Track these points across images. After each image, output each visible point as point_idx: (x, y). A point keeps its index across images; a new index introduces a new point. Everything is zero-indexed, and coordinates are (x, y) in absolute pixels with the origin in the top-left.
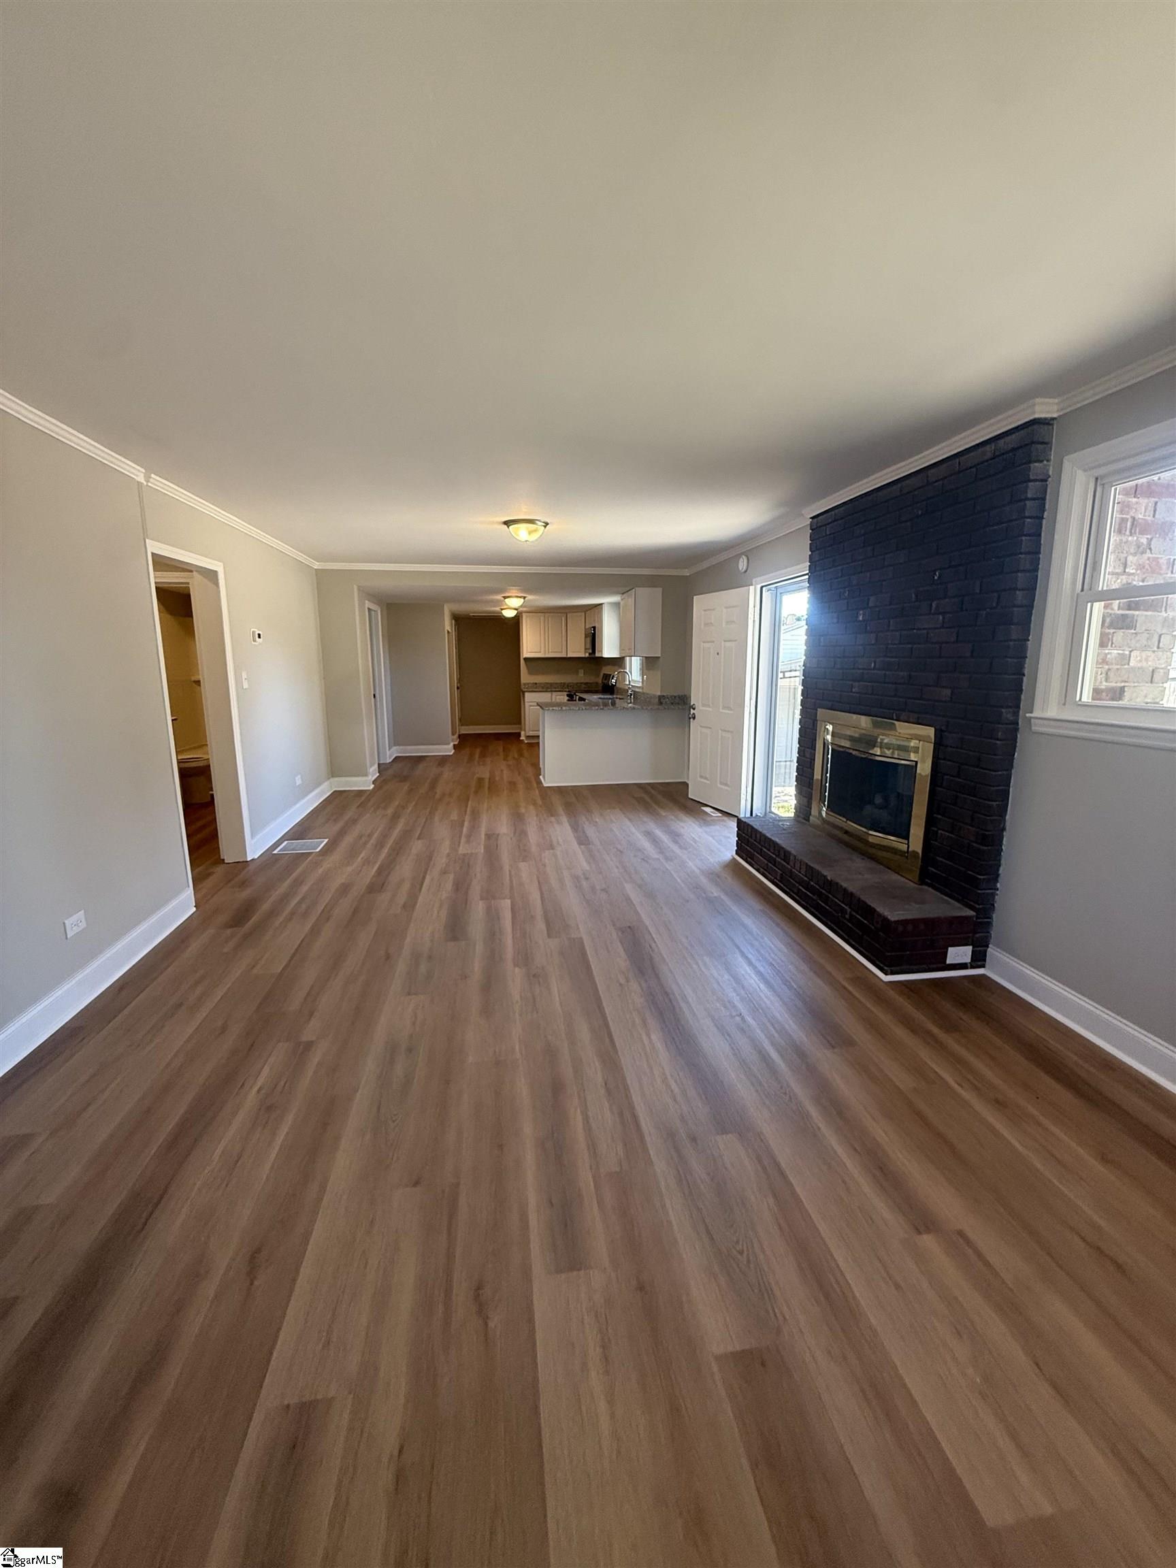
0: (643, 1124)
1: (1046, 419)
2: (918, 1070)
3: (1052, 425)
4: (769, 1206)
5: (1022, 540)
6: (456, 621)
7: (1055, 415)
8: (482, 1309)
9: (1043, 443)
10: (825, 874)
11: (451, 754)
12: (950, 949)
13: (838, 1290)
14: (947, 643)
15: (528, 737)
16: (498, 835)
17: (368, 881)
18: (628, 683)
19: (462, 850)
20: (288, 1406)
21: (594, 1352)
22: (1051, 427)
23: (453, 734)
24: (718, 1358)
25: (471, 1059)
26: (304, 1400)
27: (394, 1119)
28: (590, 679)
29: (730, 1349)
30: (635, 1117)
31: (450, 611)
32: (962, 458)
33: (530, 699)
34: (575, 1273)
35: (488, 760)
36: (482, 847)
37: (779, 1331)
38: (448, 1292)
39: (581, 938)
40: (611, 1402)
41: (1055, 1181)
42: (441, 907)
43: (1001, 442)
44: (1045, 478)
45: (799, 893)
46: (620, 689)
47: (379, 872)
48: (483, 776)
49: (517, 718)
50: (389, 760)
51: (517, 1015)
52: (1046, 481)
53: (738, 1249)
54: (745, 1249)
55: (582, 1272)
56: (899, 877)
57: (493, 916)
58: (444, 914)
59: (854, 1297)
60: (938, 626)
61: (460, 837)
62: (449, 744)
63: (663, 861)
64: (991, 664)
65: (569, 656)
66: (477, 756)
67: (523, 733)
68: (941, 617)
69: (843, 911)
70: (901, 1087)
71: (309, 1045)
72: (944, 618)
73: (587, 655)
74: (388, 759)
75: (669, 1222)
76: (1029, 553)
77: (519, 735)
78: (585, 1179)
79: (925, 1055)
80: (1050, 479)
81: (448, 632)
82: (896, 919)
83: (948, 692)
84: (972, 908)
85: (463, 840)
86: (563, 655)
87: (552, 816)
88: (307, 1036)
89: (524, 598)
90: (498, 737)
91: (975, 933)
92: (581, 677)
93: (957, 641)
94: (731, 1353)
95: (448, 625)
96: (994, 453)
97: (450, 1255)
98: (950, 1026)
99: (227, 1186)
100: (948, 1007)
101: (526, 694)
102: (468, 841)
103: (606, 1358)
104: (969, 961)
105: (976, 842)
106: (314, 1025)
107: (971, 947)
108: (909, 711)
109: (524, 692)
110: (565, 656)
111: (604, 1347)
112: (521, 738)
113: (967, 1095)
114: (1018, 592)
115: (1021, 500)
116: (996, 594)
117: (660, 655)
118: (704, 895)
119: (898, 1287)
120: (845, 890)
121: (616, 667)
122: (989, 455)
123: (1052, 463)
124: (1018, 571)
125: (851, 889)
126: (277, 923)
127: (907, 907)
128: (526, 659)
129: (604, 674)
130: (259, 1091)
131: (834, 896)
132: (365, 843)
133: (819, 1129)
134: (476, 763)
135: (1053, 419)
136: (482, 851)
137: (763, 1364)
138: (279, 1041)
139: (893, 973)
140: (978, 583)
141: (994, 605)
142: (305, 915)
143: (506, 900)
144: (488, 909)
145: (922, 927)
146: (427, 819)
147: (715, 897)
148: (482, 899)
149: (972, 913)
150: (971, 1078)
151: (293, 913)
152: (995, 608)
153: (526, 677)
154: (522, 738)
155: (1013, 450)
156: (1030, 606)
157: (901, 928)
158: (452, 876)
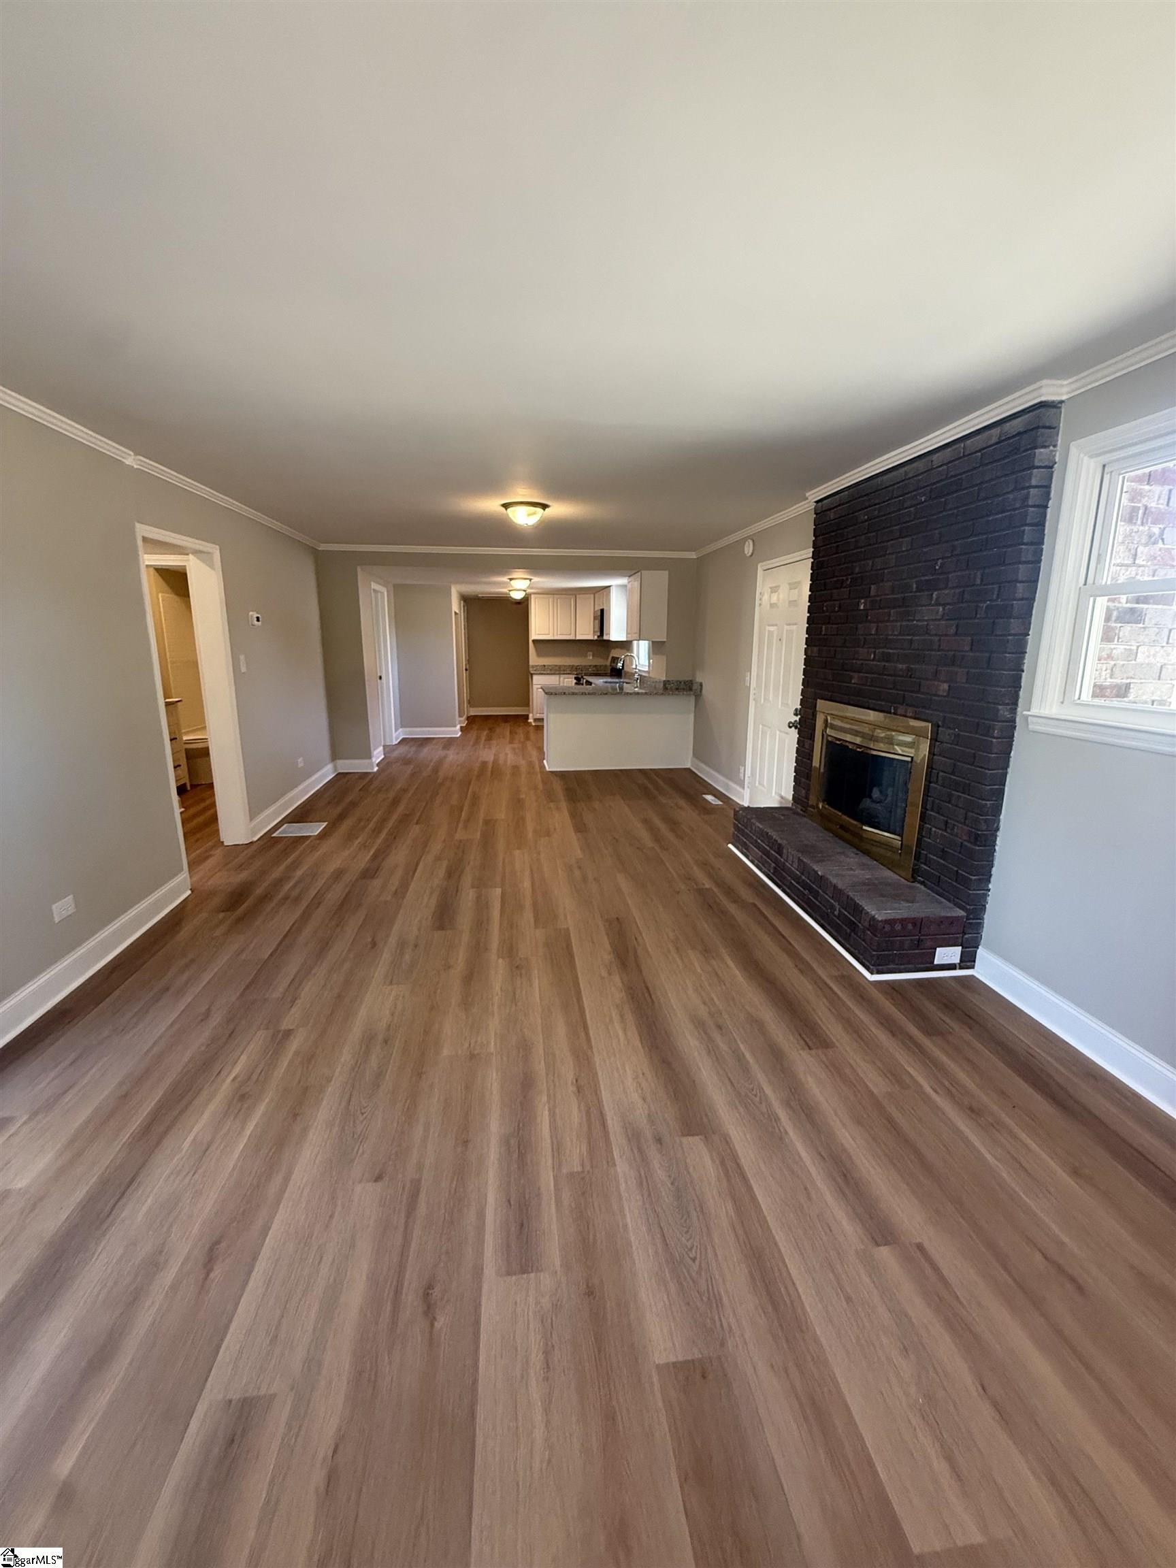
0: (609, 1122)
1: (1053, 402)
2: (894, 1074)
3: (1060, 408)
4: (727, 1212)
5: (1024, 530)
6: (465, 601)
7: (1064, 398)
8: (429, 1309)
9: (1050, 428)
10: (816, 869)
11: (458, 735)
12: (938, 949)
13: (788, 1302)
14: (946, 635)
15: (535, 720)
16: (496, 820)
17: (363, 866)
18: (634, 667)
19: (460, 835)
20: (230, 1401)
21: (536, 1358)
22: (1058, 410)
23: (460, 716)
24: (658, 1366)
25: (446, 1052)
26: (247, 1395)
27: (363, 1111)
28: (599, 662)
29: (672, 1359)
30: (602, 1115)
31: (458, 591)
32: (968, 442)
33: (538, 681)
34: (525, 1276)
35: (494, 742)
36: (479, 833)
37: (723, 1344)
38: (398, 1292)
39: (568, 929)
40: (547, 1411)
41: (1021, 1194)
42: (431, 893)
43: (1007, 426)
44: (1051, 465)
45: (791, 886)
46: (628, 672)
47: (375, 857)
48: (487, 760)
49: (526, 701)
50: (395, 742)
51: (496, 1007)
52: (1052, 467)
53: (691, 1255)
54: (698, 1256)
55: (532, 1275)
56: (892, 873)
57: (482, 906)
58: (433, 902)
59: (803, 1308)
60: (938, 617)
61: (458, 822)
62: (455, 726)
63: (658, 850)
64: (989, 658)
65: (578, 638)
66: (483, 738)
67: (531, 715)
68: (941, 609)
69: (832, 907)
70: (875, 1091)
71: (288, 1033)
72: (944, 609)
73: (596, 638)
74: (394, 740)
75: (625, 1226)
76: (1032, 544)
77: (527, 717)
78: (547, 1180)
79: (902, 1058)
80: (1056, 466)
81: (456, 613)
82: (884, 918)
83: (946, 686)
84: (963, 908)
85: (461, 825)
86: (571, 637)
87: (552, 801)
88: (285, 1025)
89: (530, 580)
90: (506, 719)
91: (964, 933)
92: (589, 660)
93: (956, 634)
94: (674, 1363)
95: (456, 606)
96: (1000, 436)
97: (403, 1253)
98: (931, 1030)
99: (194, 1174)
100: (931, 1008)
101: (535, 677)
102: (466, 827)
103: (547, 1366)
104: (958, 961)
105: (969, 842)
106: (295, 1013)
107: (960, 948)
108: (907, 705)
109: (532, 674)
110: (574, 638)
111: (547, 1353)
112: (529, 721)
113: (939, 1100)
114: (1018, 585)
115: (1023, 489)
116: (996, 586)
117: (665, 640)
118: (695, 886)
119: (849, 1299)
120: (835, 887)
121: (624, 651)
122: (994, 440)
123: (1058, 448)
124: (1020, 563)
125: (840, 886)
126: (268, 909)
127: (896, 905)
128: (533, 641)
129: (613, 657)
130: (234, 1080)
131: (824, 892)
132: (364, 828)
133: (786, 1133)
134: (481, 746)
135: (1062, 402)
136: (479, 837)
137: (704, 1377)
138: (259, 1029)
139: (879, 972)
140: (979, 574)
141: (995, 597)
142: (297, 900)
143: (497, 889)
144: (478, 898)
145: (910, 926)
146: (427, 803)
147: (706, 889)
148: (473, 887)
149: (962, 913)
150: (946, 1083)
151: (286, 898)
152: (996, 600)
153: (534, 659)
154: (531, 720)
155: (1019, 434)
156: (1032, 599)
157: (887, 928)
158: (445, 863)
